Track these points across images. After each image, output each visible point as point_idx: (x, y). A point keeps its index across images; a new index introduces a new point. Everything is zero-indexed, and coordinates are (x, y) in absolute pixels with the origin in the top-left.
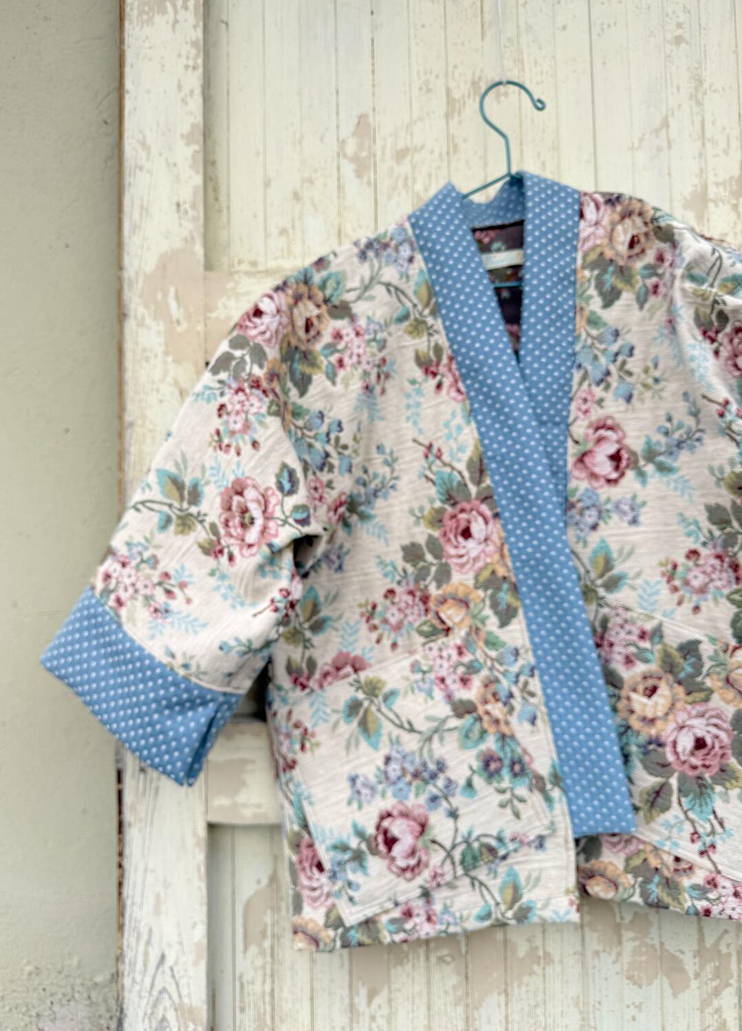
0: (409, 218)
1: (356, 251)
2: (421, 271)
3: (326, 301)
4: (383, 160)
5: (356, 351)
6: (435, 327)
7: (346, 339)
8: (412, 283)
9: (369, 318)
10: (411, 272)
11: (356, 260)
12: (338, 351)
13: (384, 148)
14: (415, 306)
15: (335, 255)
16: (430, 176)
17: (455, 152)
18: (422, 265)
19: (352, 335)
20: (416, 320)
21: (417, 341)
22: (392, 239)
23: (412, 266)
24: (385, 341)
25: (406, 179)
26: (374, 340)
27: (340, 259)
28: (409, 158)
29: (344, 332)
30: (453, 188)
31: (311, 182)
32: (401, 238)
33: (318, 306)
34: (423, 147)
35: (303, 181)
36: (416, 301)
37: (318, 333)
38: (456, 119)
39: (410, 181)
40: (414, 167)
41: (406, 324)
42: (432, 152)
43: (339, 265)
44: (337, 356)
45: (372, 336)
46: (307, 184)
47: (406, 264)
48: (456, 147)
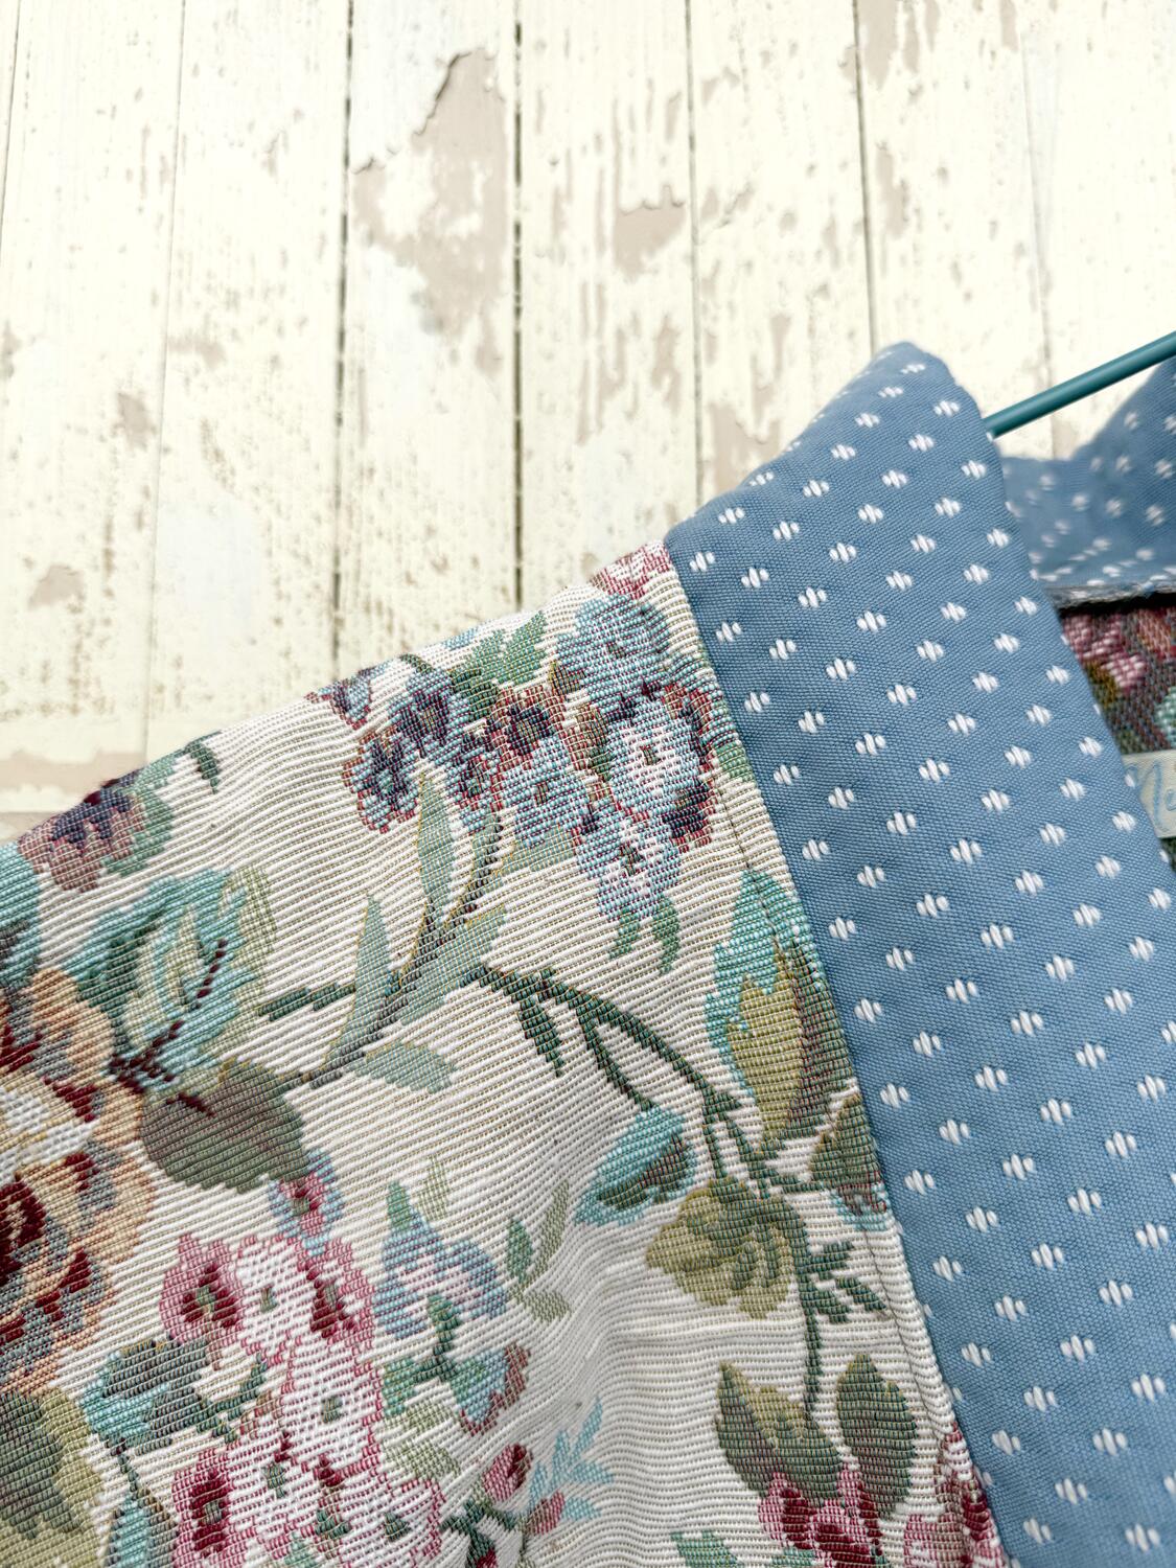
0: (677, 549)
1: (344, 741)
2: (757, 884)
3: (133, 1070)
4: (558, 254)
5: (311, 1440)
6: (857, 1268)
7: (255, 1325)
8: (695, 966)
9: (399, 1211)
10: (685, 898)
11: (340, 800)
12: (201, 1414)
13: (560, 199)
14: (718, 1107)
15: (208, 766)
16: (780, 324)
17: (898, 223)
18: (764, 843)
19: (296, 1312)
20: (725, 1193)
21: (730, 1321)
22: (566, 680)
23: (696, 855)
24: (516, 1359)
25: (667, 334)
26: (439, 1367)
27: (234, 799)
28: (681, 243)
29: (245, 1275)
30: (937, 378)
31: (212, 352)
32: (623, 676)
33: (83, 1102)
34: (743, 198)
35: (171, 344)
36: (722, 1078)
37: (80, 1274)
38: (899, 79)
39: (683, 354)
40: (704, 285)
41: (658, 1214)
42: (789, 220)
43: (226, 833)
44: (189, 1447)
45: (421, 1346)
46: (192, 359)
47: (654, 847)
48: (900, 196)
